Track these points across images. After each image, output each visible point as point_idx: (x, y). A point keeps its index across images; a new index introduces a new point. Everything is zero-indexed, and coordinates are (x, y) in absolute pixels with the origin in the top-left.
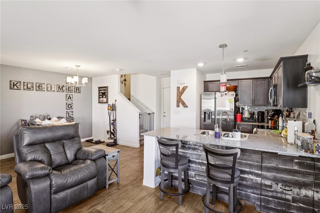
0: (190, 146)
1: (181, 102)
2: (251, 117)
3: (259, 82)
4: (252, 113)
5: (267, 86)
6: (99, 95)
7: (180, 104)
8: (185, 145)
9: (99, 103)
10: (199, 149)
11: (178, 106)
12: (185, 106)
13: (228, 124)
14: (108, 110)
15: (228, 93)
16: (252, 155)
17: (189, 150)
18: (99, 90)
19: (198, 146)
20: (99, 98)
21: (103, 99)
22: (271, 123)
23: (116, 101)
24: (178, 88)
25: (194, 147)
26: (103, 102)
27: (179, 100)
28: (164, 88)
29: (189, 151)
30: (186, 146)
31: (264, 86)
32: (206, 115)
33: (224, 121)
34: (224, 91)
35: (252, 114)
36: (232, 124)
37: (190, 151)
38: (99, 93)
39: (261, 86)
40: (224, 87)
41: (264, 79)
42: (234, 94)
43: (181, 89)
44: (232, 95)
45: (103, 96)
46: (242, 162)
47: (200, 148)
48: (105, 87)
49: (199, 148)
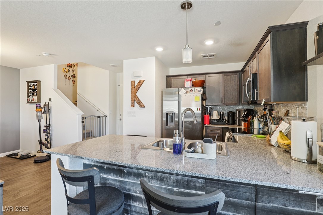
0: (130, 170)
1: (137, 101)
2: (220, 119)
3: (229, 77)
4: (221, 113)
5: (237, 81)
6: (28, 93)
7: (136, 104)
8: (122, 168)
9: (28, 102)
10: (146, 176)
11: (133, 106)
12: (142, 106)
13: (194, 127)
14: (37, 111)
15: (194, 89)
16: (238, 187)
17: (130, 177)
18: (28, 86)
19: (144, 170)
20: (28, 96)
21: (34, 97)
22: (245, 125)
23: (50, 100)
24: (133, 82)
25: (138, 172)
26: (33, 101)
27: (134, 98)
28: (119, 86)
29: (129, 179)
30: (125, 171)
31: (235, 82)
32: (169, 117)
33: (189, 124)
34: (189, 86)
35: (222, 115)
36: (199, 128)
37: (131, 180)
38: (28, 89)
39: (231, 81)
40: (189, 81)
41: (235, 73)
42: (201, 90)
43: (136, 84)
44: (199, 91)
45: (33, 94)
47: (147, 174)
48: (35, 82)
49: (145, 173)
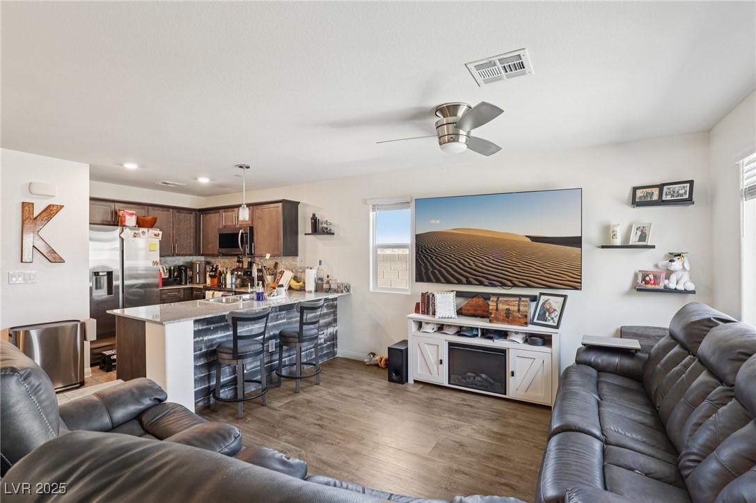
1: (40, 248)
3: (183, 215)
4: (172, 268)
5: (193, 223)
7: (37, 255)
11: (28, 260)
12: (55, 258)
13: (148, 293)
15: (148, 231)
24: (27, 206)
27: (32, 243)
33: (140, 288)
34: (135, 225)
35: (172, 272)
39: (185, 222)
40: (131, 216)
42: (159, 234)
43: (38, 210)
44: (153, 235)
46: (292, 321)
